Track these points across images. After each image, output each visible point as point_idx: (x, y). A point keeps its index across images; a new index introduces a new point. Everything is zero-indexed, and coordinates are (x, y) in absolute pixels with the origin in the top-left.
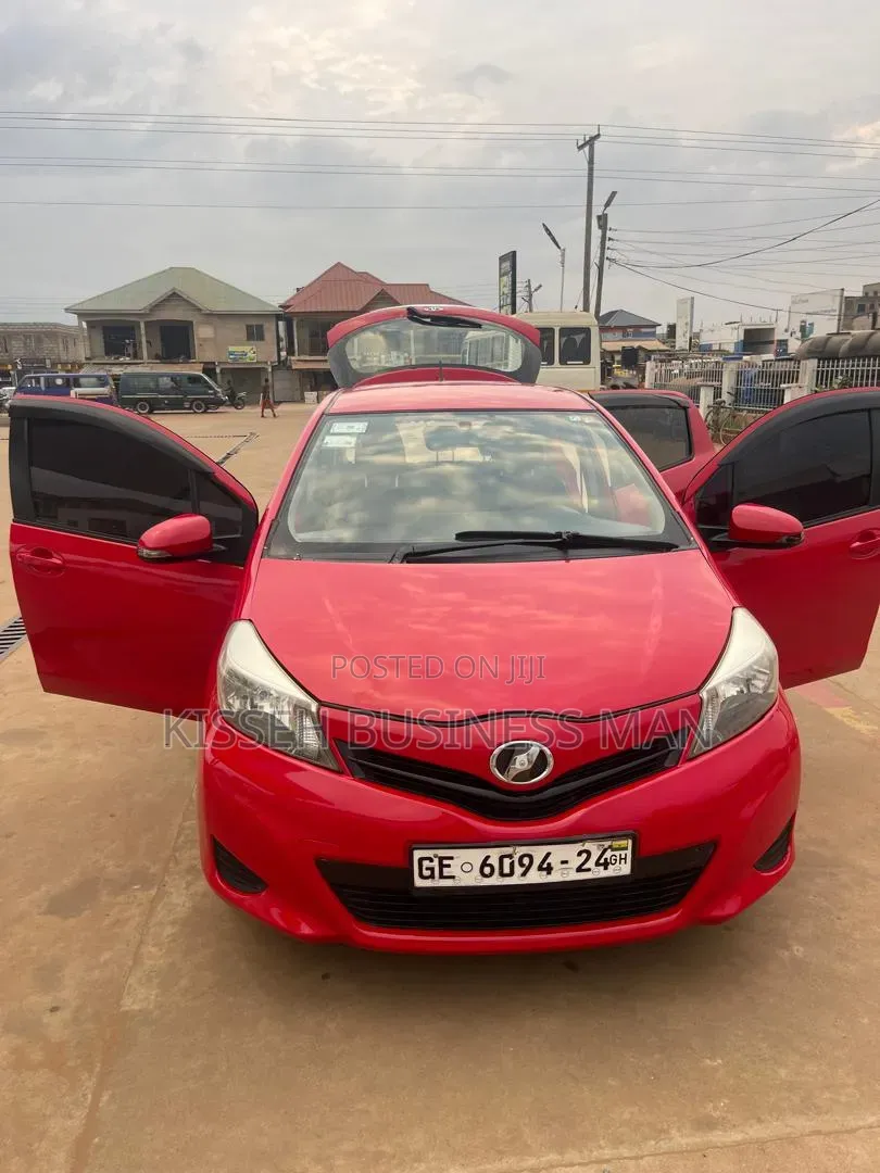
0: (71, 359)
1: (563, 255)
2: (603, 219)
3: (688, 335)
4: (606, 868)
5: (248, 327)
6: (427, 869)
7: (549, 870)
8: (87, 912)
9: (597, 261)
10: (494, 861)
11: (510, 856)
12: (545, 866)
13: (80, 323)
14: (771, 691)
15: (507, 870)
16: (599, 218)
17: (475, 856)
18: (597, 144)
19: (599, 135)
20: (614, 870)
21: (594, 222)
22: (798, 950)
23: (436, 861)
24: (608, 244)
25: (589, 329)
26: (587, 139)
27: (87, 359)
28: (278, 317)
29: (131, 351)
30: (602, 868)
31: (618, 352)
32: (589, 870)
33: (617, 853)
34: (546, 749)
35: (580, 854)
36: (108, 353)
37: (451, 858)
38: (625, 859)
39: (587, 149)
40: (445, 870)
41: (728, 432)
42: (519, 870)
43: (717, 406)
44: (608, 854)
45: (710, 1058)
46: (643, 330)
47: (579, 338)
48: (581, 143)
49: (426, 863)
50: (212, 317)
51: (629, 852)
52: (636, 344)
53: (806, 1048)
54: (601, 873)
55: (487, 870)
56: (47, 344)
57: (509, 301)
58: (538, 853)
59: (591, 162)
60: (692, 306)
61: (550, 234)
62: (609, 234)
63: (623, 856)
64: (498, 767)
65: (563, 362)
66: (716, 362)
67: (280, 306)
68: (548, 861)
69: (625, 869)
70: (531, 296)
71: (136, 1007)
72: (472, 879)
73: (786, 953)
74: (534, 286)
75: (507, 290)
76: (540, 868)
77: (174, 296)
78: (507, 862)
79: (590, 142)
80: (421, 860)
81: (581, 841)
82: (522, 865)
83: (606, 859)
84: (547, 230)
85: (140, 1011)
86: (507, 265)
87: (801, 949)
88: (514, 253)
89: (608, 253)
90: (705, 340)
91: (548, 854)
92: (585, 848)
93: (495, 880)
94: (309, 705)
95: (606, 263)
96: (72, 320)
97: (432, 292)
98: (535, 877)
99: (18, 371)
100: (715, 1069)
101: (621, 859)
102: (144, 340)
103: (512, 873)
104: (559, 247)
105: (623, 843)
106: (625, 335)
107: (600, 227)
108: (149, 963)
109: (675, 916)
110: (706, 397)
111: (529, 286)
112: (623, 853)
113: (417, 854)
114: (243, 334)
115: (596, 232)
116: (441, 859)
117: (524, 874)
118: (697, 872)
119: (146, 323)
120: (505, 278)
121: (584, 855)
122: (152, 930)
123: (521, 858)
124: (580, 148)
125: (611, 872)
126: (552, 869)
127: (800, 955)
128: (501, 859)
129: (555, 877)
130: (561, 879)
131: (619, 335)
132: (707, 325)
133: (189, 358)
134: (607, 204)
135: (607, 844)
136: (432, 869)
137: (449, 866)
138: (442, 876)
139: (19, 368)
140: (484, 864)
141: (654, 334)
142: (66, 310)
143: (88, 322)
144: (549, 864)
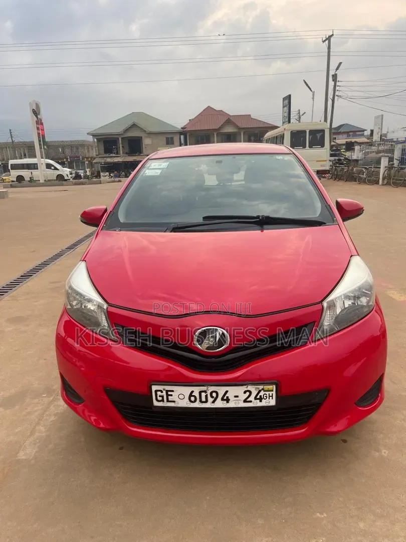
0: (91, 156)
1: (313, 95)
2: (335, 77)
3: (380, 134)
4: (261, 401)
5: (166, 138)
6: (160, 396)
7: (228, 400)
8: (17, 407)
9: (332, 97)
10: (196, 394)
11: (205, 392)
12: (225, 398)
13: (94, 139)
14: (371, 304)
15: (204, 399)
16: (333, 76)
17: (186, 390)
18: (332, 39)
19: (333, 35)
20: (266, 402)
21: (331, 79)
22: (385, 452)
23: (164, 392)
24: (337, 88)
25: (324, 130)
26: (327, 37)
27: (96, 155)
28: (181, 133)
29: (115, 151)
30: (258, 401)
31: (343, 145)
32: (251, 402)
33: (267, 393)
34: (225, 332)
35: (245, 392)
36: (106, 152)
37: (173, 391)
38: (272, 396)
39: (327, 42)
40: (170, 397)
41: (397, 180)
42: (210, 400)
43: (390, 167)
44: (262, 393)
45: (320, 513)
46: (357, 133)
47: (318, 136)
48: (324, 39)
49: (159, 393)
50: (150, 134)
51: (274, 393)
52: (353, 140)
53: (379, 511)
54: (258, 404)
55: (193, 399)
56: (80, 150)
57: (287, 119)
58: (221, 390)
59: (329, 48)
60: (382, 119)
61: (307, 85)
62: (338, 84)
63: (271, 395)
64: (198, 341)
65: (310, 147)
66: (391, 145)
67: (182, 128)
68: (227, 395)
69: (272, 402)
70: (300, 118)
71: (24, 457)
72: (184, 403)
73: (377, 454)
74: (301, 113)
75: (286, 115)
76: (223, 399)
77: (134, 126)
78: (203, 395)
79: (329, 39)
80: (156, 391)
81: (245, 385)
82: (212, 397)
83: (261, 396)
84: (305, 83)
85: (26, 460)
86: (286, 102)
87: (387, 452)
88: (290, 96)
89: (337, 93)
90: (389, 137)
91: (227, 392)
92: (248, 389)
93: (197, 405)
94: (103, 305)
95: (336, 98)
96: (90, 139)
97: (252, 118)
98: (219, 404)
99: (68, 162)
100: (322, 519)
101: (269, 396)
102: (121, 146)
103: (206, 401)
104: (311, 91)
105: (270, 387)
106: (349, 136)
107: (333, 80)
108: (37, 434)
109: (304, 430)
110: (384, 162)
111: (299, 113)
112: (271, 393)
113: (154, 388)
114: (165, 142)
115: (331, 83)
116: (167, 391)
117: (213, 402)
118: (318, 406)
119: (122, 138)
120: (285, 108)
121: (248, 394)
122: (45, 418)
123: (211, 393)
124: (324, 41)
125: (264, 403)
126: (229, 400)
127: (386, 455)
128: (200, 393)
129: (231, 405)
130: (235, 406)
131: (345, 136)
132: (391, 130)
133: (141, 153)
134: (337, 69)
135: (261, 387)
136: (162, 397)
137: (171, 395)
138: (168, 401)
139: (69, 160)
140: (191, 395)
141: (363, 135)
142: (88, 134)
143: (97, 139)
144: (227, 397)
